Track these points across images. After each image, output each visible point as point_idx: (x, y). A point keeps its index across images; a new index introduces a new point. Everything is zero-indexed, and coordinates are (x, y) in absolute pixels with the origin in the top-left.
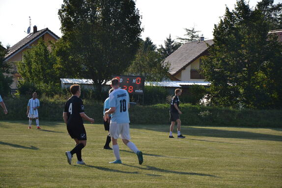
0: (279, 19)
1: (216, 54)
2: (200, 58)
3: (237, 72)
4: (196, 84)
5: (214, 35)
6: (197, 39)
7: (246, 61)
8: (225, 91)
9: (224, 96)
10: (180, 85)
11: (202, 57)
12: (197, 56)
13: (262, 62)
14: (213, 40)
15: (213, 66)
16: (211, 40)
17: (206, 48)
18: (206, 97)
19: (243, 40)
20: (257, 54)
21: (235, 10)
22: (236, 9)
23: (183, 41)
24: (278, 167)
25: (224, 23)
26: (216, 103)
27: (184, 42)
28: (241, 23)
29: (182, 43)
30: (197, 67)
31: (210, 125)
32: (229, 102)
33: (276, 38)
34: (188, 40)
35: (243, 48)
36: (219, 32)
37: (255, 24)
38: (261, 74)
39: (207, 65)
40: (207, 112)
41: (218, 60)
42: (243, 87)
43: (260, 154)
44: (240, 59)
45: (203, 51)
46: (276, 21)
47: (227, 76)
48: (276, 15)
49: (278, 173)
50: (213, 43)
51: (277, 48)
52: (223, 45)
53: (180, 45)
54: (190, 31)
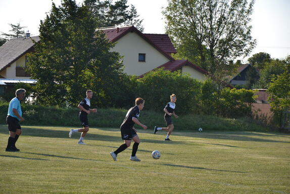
0: (107, 16)
1: (42, 51)
2: (25, 55)
3: (64, 70)
4: (21, 81)
5: (40, 31)
6: (23, 35)
7: (73, 58)
8: (51, 90)
9: (50, 94)
10: (5, 83)
11: (28, 54)
12: (22, 53)
13: (89, 59)
14: (39, 36)
15: (39, 63)
16: (36, 37)
17: (32, 44)
18: (32, 95)
19: (70, 37)
20: (84, 52)
21: (61, 6)
22: (62, 4)
23: (8, 36)
24: (104, 167)
25: (51, 19)
26: (42, 102)
27: (9, 38)
28: (68, 19)
29: (7, 39)
30: (22, 64)
31: (36, 125)
32: (55, 101)
33: (103, 36)
34: (14, 36)
35: (70, 45)
36: (45, 28)
37: (82, 20)
38: (88, 73)
39: (33, 62)
40: (33, 111)
41: (44, 57)
42: (70, 85)
43: (86, 154)
44: (67, 56)
45: (29, 47)
46: (104, 18)
47: (54, 74)
48: (103, 12)
49: (103, 173)
50: (39, 39)
51: (104, 45)
52: (49, 42)
53: (5, 42)
54: (15, 26)
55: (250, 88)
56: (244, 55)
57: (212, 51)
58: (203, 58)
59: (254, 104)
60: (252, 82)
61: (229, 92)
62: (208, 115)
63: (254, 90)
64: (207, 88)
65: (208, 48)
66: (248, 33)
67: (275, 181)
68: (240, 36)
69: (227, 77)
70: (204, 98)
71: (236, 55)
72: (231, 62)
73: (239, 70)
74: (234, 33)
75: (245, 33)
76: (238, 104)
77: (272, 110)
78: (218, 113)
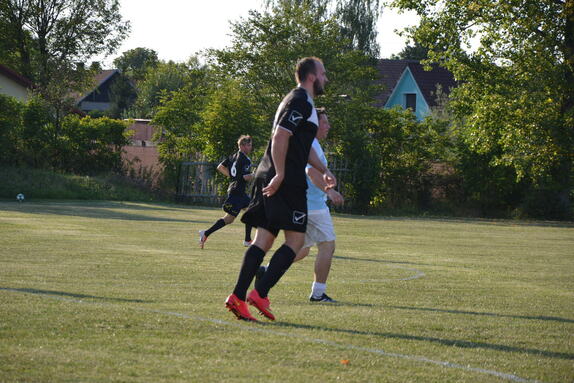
55: (118, 116)
56: (107, 51)
57: (42, 42)
58: (25, 57)
59: (126, 148)
60: (122, 106)
61: (76, 124)
62: (36, 167)
63: (126, 121)
64: (33, 116)
65: (35, 35)
66: (114, 8)
67: (170, 295)
68: (97, 13)
69: (72, 95)
70: (27, 134)
71: (91, 51)
72: (81, 65)
73: (98, 81)
74: (86, 6)
75: (108, 7)
76: (95, 147)
77: (161, 160)
78: (55, 164)
